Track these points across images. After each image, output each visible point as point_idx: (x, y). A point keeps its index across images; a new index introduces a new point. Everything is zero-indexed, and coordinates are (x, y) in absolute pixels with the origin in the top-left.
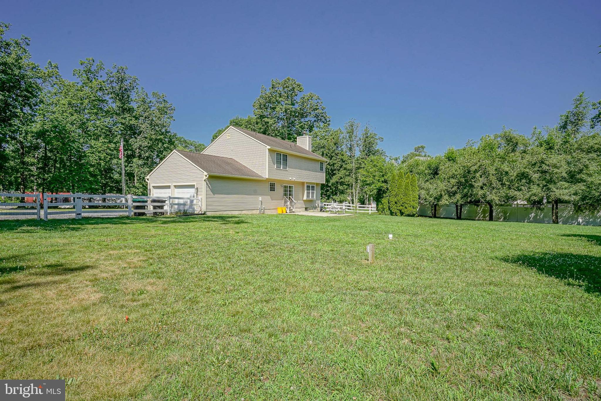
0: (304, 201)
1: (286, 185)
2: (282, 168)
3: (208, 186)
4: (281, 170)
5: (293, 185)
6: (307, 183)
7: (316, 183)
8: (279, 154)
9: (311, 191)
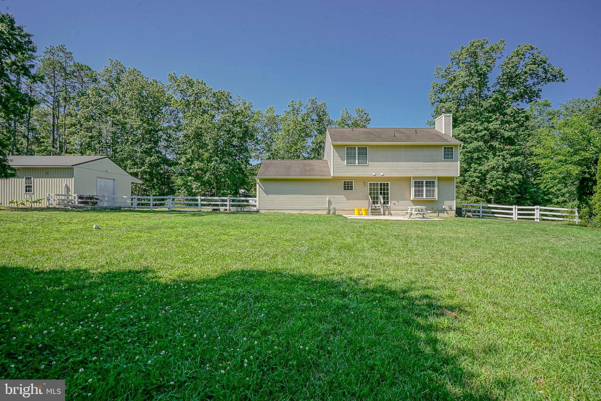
0: (412, 201)
1: (376, 182)
2: (357, 164)
3: (261, 188)
4: (356, 165)
5: (389, 182)
6: (414, 178)
7: (438, 177)
8: (351, 149)
9: (425, 188)
